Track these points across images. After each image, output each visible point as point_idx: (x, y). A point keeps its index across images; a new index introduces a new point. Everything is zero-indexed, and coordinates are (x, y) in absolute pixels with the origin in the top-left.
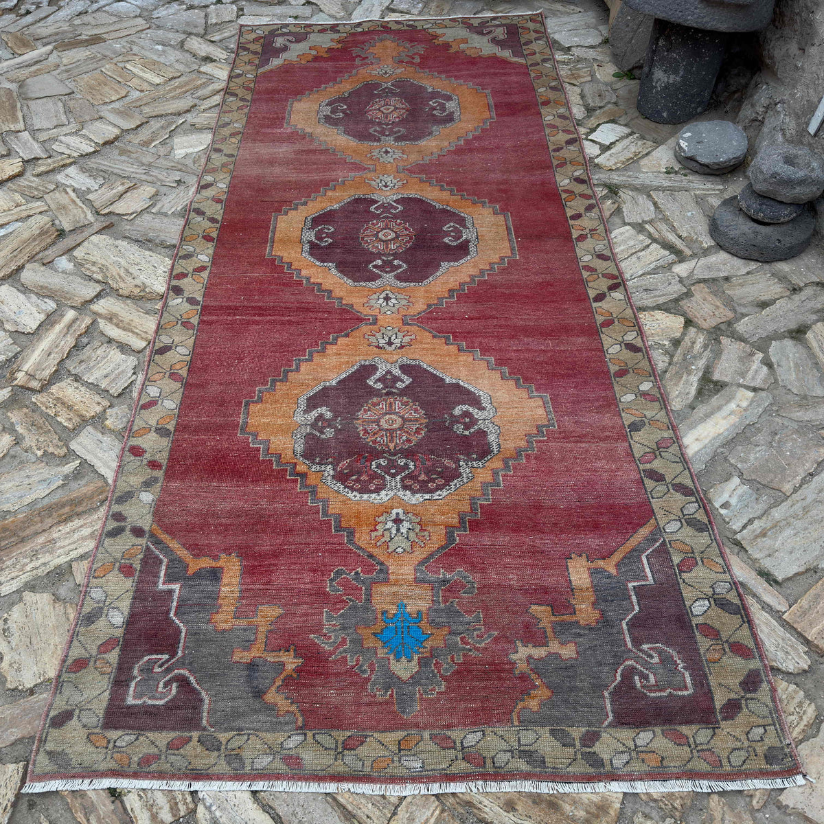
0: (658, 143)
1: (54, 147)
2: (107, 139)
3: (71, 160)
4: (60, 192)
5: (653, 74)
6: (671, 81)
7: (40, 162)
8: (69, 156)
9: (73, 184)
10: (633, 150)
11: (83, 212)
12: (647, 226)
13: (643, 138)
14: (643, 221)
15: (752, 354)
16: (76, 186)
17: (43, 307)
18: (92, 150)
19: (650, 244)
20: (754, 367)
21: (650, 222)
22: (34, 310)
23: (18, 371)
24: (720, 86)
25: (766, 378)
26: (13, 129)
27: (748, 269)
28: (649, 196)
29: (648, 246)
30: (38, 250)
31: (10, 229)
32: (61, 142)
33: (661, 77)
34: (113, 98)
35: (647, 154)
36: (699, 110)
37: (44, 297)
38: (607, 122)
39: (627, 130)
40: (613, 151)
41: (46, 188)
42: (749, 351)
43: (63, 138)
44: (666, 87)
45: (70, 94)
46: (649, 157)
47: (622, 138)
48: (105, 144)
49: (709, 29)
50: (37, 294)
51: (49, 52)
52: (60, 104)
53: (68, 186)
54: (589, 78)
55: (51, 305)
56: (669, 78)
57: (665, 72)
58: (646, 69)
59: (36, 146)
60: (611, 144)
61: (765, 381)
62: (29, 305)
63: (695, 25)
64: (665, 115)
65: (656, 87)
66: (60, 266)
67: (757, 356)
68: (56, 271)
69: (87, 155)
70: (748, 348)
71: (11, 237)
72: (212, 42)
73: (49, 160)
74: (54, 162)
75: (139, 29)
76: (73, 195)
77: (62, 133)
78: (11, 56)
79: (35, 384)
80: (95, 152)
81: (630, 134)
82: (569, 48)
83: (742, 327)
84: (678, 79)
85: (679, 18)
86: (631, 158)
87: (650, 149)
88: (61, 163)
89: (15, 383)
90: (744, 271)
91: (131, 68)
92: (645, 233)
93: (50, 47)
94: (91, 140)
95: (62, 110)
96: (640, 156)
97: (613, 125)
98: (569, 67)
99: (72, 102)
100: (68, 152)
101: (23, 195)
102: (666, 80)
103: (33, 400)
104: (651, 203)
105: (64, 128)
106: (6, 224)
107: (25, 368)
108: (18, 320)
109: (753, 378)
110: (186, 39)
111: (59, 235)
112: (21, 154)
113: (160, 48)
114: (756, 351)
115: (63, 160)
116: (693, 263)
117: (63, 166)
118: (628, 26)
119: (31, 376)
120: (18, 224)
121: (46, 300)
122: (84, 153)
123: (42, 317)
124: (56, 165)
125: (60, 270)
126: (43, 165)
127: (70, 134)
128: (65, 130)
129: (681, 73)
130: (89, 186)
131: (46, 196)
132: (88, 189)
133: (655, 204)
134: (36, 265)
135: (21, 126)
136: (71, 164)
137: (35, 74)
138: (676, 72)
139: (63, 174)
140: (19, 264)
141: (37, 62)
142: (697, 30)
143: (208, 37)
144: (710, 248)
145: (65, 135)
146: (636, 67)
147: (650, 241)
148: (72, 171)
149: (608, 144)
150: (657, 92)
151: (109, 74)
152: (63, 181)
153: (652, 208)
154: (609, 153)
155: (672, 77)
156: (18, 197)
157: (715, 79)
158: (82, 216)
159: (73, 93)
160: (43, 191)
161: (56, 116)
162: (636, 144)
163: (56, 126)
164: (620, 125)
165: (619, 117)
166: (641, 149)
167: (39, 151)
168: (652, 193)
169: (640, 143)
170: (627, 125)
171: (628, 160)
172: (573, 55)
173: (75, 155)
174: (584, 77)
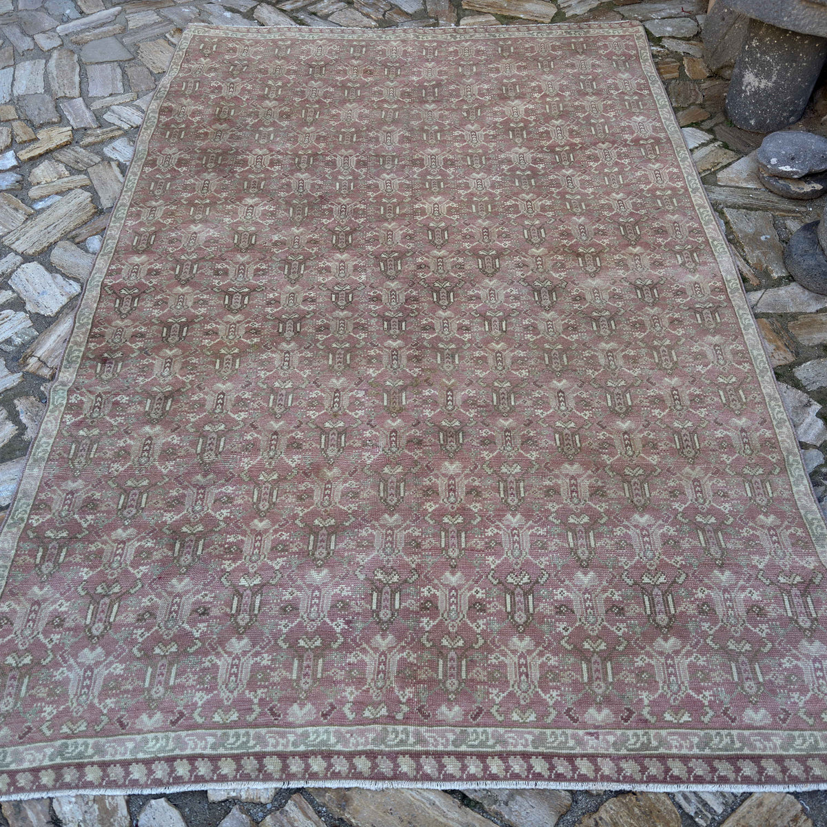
0: (740, 154)
1: (105, 117)
3: (120, 132)
4: (103, 165)
5: (743, 77)
6: (762, 86)
7: (89, 132)
8: (120, 128)
9: (119, 158)
10: (712, 160)
13: (726, 146)
15: (808, 405)
16: (122, 160)
17: (68, 289)
20: (808, 420)
22: (57, 291)
23: (31, 356)
24: (819, 93)
25: (819, 434)
26: (68, 95)
27: (819, 307)
28: (722, 214)
30: (72, 226)
31: (49, 202)
32: (113, 112)
33: (751, 80)
35: (726, 166)
36: (792, 119)
37: (69, 278)
38: (689, 126)
39: (708, 137)
41: (91, 160)
42: (806, 401)
43: (114, 108)
44: (756, 93)
45: (131, 60)
46: (729, 169)
47: (703, 145)
49: (807, 32)
50: (63, 275)
51: (116, 13)
52: (119, 71)
53: (113, 160)
54: (676, 74)
55: (75, 288)
56: (760, 82)
57: (756, 75)
58: (736, 70)
59: (88, 114)
61: (818, 436)
62: (53, 286)
63: (791, 28)
64: (752, 122)
65: (745, 91)
66: (92, 246)
67: (813, 407)
68: (87, 251)
69: (137, 127)
70: (805, 398)
71: (48, 212)
72: (284, 11)
73: (99, 131)
74: (103, 133)
76: (117, 170)
77: (116, 103)
78: (79, 16)
79: (46, 372)
81: (713, 141)
82: (660, 39)
83: (801, 373)
84: (770, 84)
85: (774, 19)
86: (709, 170)
87: (730, 160)
88: (110, 135)
89: (27, 368)
90: (814, 307)
93: (118, 8)
94: (142, 111)
95: (119, 77)
96: (718, 167)
97: (694, 129)
98: (657, 60)
99: (133, 69)
100: (118, 123)
101: (66, 166)
102: (757, 84)
103: (42, 388)
104: (722, 222)
105: (119, 97)
106: (45, 197)
107: (39, 353)
108: (40, 301)
109: (805, 432)
110: (255, 7)
111: (96, 212)
112: (72, 122)
113: (228, 14)
114: (813, 402)
115: (112, 131)
116: (759, 294)
117: (111, 138)
118: (723, 19)
119: (43, 363)
120: (58, 198)
121: (71, 282)
122: (134, 126)
123: (64, 300)
124: (105, 136)
125: (91, 250)
126: (91, 135)
127: (124, 104)
128: (120, 99)
129: (774, 78)
131: (89, 170)
133: (727, 223)
134: (67, 244)
135: (77, 92)
136: (120, 136)
137: (99, 38)
138: (768, 77)
139: (110, 146)
140: (52, 240)
141: (103, 25)
142: (795, 34)
143: (279, 6)
144: (780, 278)
145: (118, 105)
146: (726, 66)
148: (120, 144)
150: (746, 97)
151: (173, 40)
152: (109, 155)
153: (723, 227)
155: (764, 82)
156: (62, 168)
157: (812, 86)
159: (134, 58)
160: (87, 164)
161: (113, 83)
162: (717, 153)
163: (111, 95)
164: (702, 130)
165: (703, 121)
166: (720, 160)
167: (89, 120)
168: (725, 210)
169: (721, 152)
170: (710, 131)
171: (704, 171)
172: (663, 47)
173: (126, 127)
174: (671, 72)
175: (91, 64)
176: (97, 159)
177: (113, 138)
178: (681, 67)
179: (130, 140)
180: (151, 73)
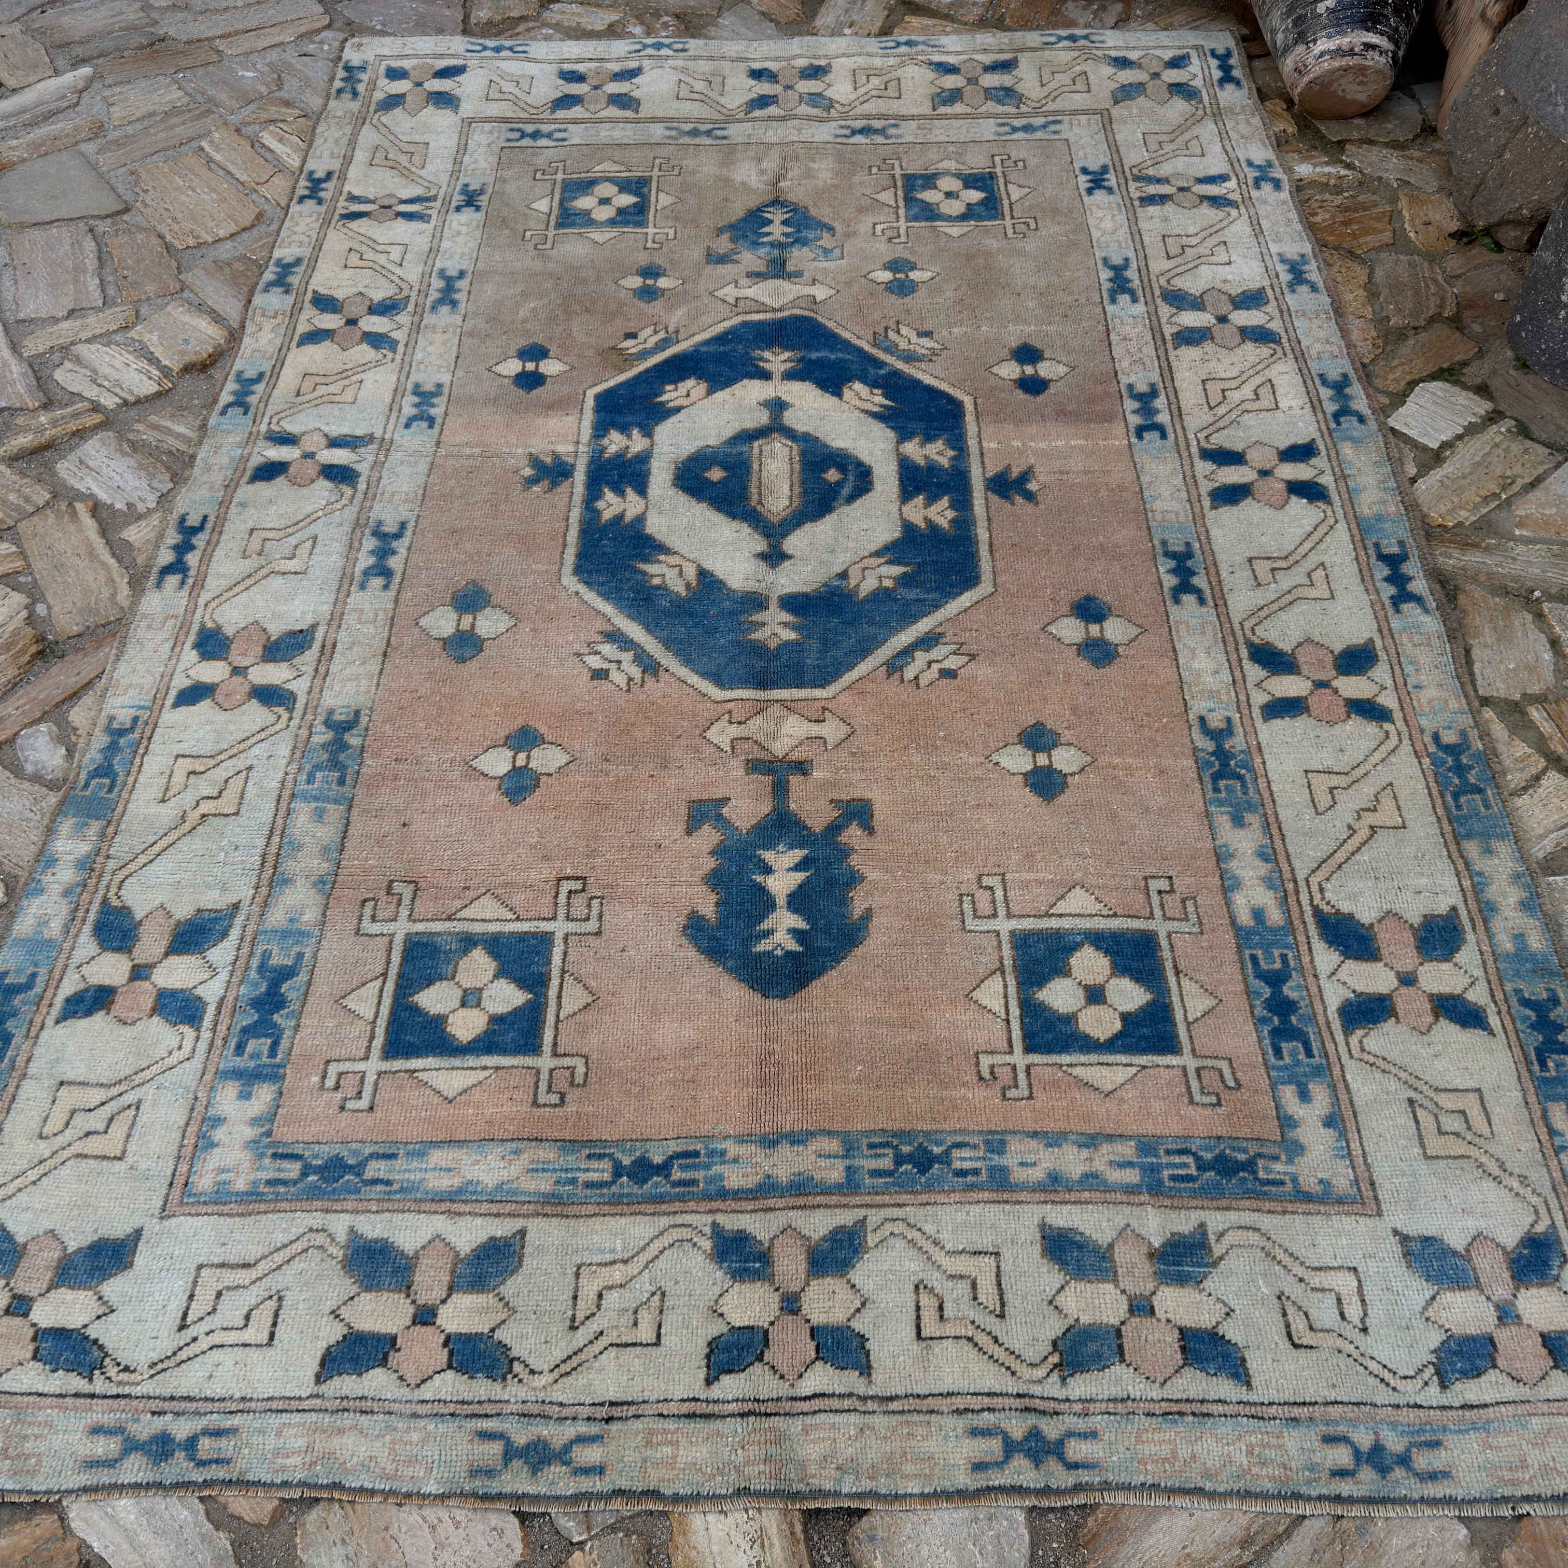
0: (1562, 451)
1: (59, 375)
2: (194, 358)
3: (97, 418)
4: (59, 515)
7: (20, 421)
8: (96, 408)
9: (96, 490)
10: (1499, 472)
11: (111, 581)
12: (1536, 714)
13: (1524, 431)
14: (1524, 695)
16: (103, 496)
18: (152, 388)
19: (1544, 771)
21: (1540, 699)
28: (1539, 616)
29: (1537, 778)
32: (78, 360)
34: (222, 233)
35: (1533, 485)
38: (1433, 377)
39: (1482, 407)
40: (1447, 469)
41: (27, 500)
43: (81, 349)
45: (118, 213)
46: (1540, 493)
47: (1471, 430)
48: (187, 369)
51: (81, 84)
52: (90, 245)
53: (80, 496)
54: (1387, 237)
59: (16, 370)
60: (1445, 445)
66: (32, 755)
68: (18, 772)
69: (138, 402)
73: (43, 418)
74: (54, 423)
75: (303, 29)
76: (90, 525)
77: (85, 335)
80: (158, 395)
81: (1494, 417)
82: (1339, 145)
86: (1494, 494)
87: (1540, 470)
88: (73, 426)
91: (274, 144)
92: (1531, 734)
93: (86, 71)
94: (152, 359)
95: (91, 263)
96: (1516, 488)
97: (1447, 385)
98: (1338, 200)
99: (123, 239)
100: (91, 392)
104: (1543, 638)
105: (91, 319)
111: (40, 653)
115: (76, 415)
117: (74, 434)
118: (1497, 112)
122: (131, 399)
124: (59, 431)
125: (29, 768)
126: (25, 429)
127: (105, 338)
128: (95, 323)
130: (134, 499)
131: (21, 528)
132: (130, 505)
133: (1554, 642)
136: (96, 428)
137: (42, 151)
139: (73, 457)
141: (49, 116)
145: (89, 341)
146: (1509, 222)
147: (1542, 763)
148: (97, 450)
149: (1435, 445)
151: (218, 157)
152: (72, 482)
153: (1547, 656)
154: (1437, 475)
158: (106, 593)
159: (127, 210)
160: (18, 509)
161: (76, 281)
162: (1507, 450)
163: (71, 313)
164: (1464, 387)
165: (1465, 364)
166: (1517, 469)
167: (20, 388)
168: (1546, 607)
169: (1516, 447)
170: (1482, 390)
171: (1486, 499)
172: (1349, 166)
173: (110, 402)
174: (1376, 231)
175: (23, 226)
176: (41, 495)
177: (81, 434)
178: (1394, 216)
179: (121, 437)
180: (168, 247)
